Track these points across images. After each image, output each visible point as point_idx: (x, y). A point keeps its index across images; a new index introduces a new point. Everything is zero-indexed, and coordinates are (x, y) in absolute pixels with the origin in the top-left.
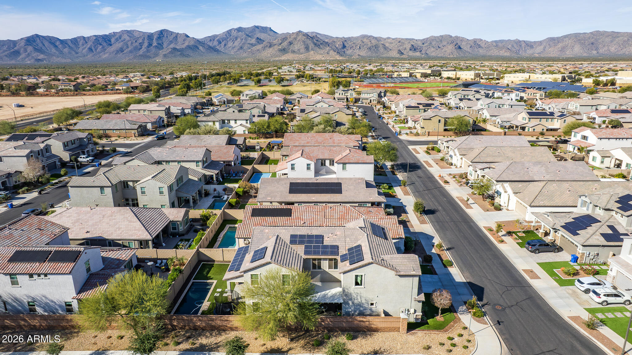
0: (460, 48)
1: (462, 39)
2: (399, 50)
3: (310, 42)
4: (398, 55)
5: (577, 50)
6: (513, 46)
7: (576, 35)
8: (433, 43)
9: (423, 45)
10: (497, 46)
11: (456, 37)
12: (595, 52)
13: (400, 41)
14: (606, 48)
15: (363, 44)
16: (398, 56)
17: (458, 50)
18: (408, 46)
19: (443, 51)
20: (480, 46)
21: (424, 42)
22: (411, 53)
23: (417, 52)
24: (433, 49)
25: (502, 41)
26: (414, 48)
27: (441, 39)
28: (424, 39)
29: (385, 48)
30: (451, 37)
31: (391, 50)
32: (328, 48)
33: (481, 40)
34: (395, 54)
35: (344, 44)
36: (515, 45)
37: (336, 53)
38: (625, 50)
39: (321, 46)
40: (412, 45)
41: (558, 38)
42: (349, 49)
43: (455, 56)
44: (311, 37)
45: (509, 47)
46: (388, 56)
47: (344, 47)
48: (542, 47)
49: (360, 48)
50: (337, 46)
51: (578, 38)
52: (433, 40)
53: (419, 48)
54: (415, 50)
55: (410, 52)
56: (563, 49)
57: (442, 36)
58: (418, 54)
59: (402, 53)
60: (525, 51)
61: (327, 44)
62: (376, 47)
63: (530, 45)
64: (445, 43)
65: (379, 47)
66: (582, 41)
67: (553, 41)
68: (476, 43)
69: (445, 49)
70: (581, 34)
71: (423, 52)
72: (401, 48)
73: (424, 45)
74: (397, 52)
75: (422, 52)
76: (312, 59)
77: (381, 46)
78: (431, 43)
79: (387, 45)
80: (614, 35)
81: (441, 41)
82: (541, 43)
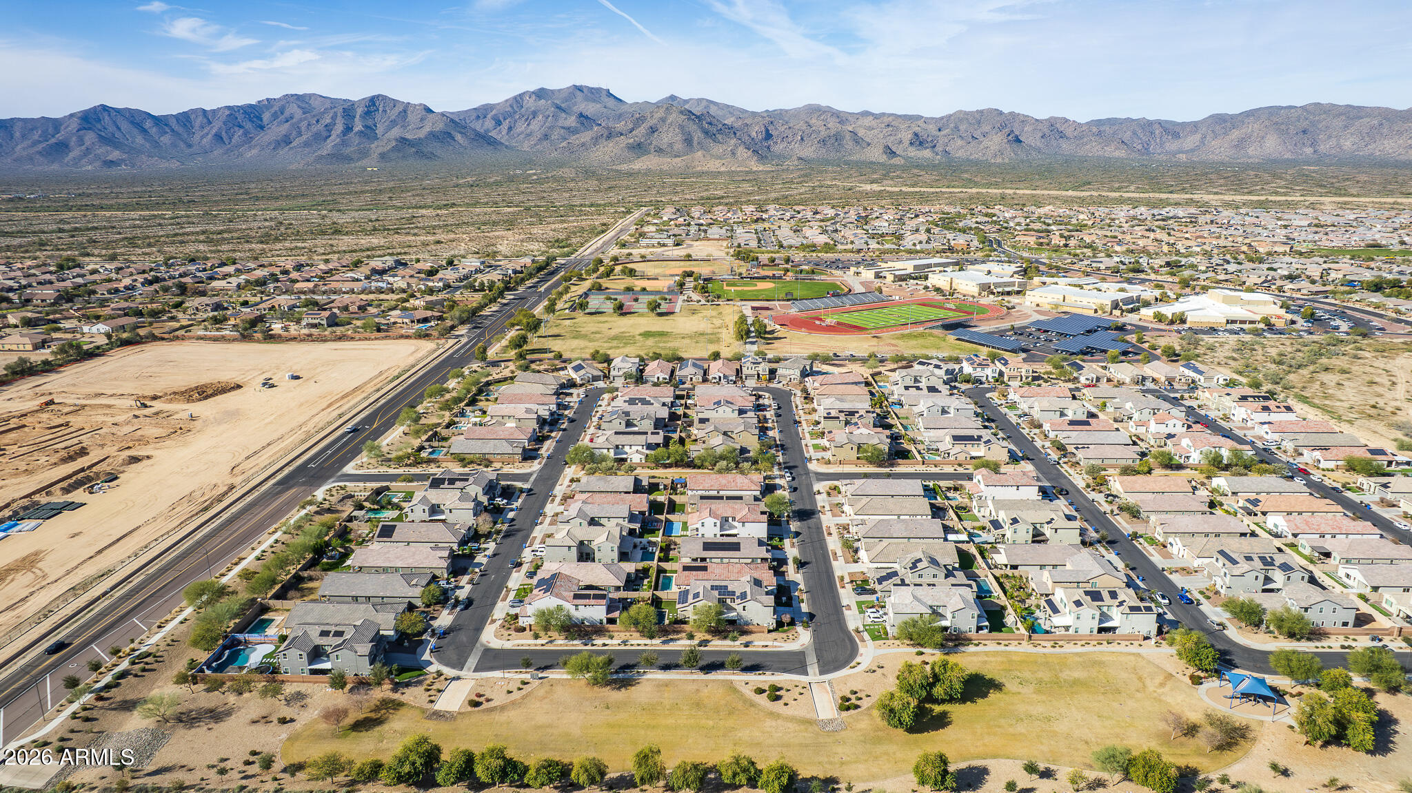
0: (1018, 140)
1: (1025, 120)
2: (888, 147)
3: (695, 127)
4: (885, 156)
5: (1272, 146)
6: (1134, 133)
7: (1273, 111)
8: (962, 127)
9: (939, 133)
10: (1100, 133)
11: (1011, 113)
12: (1309, 150)
13: (890, 122)
14: (1333, 142)
15: (809, 131)
16: (883, 158)
17: (1015, 145)
18: (907, 136)
19: (981, 146)
20: (1062, 135)
21: (942, 123)
22: (913, 152)
23: (927, 148)
24: (960, 142)
25: (1111, 122)
26: (918, 141)
27: (980, 117)
28: (942, 118)
29: (857, 139)
30: (1001, 113)
31: (869, 144)
32: (733, 141)
33: (1067, 121)
34: (875, 154)
35: (767, 131)
36: (1139, 132)
37: (750, 153)
38: (1374, 146)
39: (719, 137)
40: (916, 134)
41: (1233, 117)
42: (779, 141)
43: (1007, 161)
44: (697, 117)
45: (1127, 136)
46: (863, 158)
47: (768, 136)
48: (1198, 136)
49: (802, 139)
50: (754, 134)
51: (1275, 118)
52: (961, 120)
53: (930, 139)
54: (921, 143)
55: (910, 149)
56: (1241, 144)
57: (981, 112)
58: (927, 153)
59: (892, 153)
60: (1162, 145)
61: (731, 130)
62: (838, 137)
63: (1172, 130)
64: (986, 128)
65: (842, 138)
66: (1283, 127)
67: (1221, 122)
68: (1055, 129)
69: (986, 143)
70: (1282, 108)
71: (939, 148)
72: (890, 141)
73: (942, 133)
74: (881, 151)
75: (936, 149)
76: (699, 168)
77: (848, 136)
78: (957, 128)
79: (861, 133)
80: (1352, 114)
81: (979, 123)
82: (1195, 126)
